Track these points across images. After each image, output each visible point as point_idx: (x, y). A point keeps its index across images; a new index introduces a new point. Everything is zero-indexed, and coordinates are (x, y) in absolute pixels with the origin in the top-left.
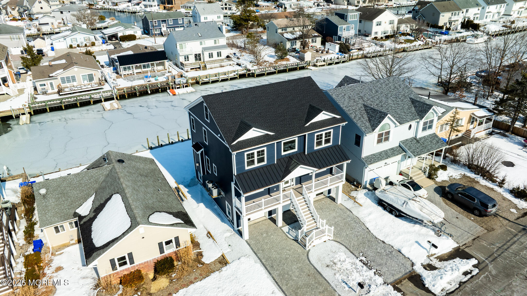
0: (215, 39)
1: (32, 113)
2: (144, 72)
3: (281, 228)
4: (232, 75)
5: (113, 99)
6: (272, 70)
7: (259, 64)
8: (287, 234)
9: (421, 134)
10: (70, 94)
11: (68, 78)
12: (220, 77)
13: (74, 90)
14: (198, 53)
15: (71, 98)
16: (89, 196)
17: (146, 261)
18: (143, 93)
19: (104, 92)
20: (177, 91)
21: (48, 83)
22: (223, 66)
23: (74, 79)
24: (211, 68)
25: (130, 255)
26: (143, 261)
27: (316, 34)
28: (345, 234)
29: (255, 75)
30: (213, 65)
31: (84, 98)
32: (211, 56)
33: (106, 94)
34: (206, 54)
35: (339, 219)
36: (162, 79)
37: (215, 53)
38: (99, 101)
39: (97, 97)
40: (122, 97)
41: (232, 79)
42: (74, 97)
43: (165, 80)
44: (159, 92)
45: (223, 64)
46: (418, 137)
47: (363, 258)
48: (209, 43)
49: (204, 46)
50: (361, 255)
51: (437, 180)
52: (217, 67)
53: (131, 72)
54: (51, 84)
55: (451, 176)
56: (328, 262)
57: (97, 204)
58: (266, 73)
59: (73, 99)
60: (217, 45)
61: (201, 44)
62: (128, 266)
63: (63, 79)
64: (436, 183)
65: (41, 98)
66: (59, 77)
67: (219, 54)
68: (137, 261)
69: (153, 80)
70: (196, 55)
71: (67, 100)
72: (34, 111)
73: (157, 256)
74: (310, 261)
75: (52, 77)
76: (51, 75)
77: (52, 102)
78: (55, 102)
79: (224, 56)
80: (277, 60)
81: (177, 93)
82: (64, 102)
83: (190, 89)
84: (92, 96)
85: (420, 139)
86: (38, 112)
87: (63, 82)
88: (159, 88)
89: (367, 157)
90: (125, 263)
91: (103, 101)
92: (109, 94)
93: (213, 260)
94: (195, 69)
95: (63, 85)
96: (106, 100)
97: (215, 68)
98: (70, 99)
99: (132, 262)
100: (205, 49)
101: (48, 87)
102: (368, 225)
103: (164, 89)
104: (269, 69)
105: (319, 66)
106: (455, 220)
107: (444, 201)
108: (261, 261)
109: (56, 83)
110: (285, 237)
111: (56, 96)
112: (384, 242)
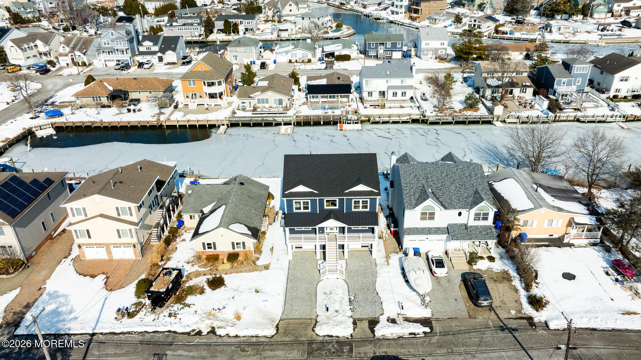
0: (402, 79)
1: (229, 126)
2: (329, 102)
3: (317, 260)
4: (404, 119)
5: (290, 124)
6: (450, 119)
7: (441, 110)
8: (318, 265)
9: (472, 223)
10: (261, 114)
11: (263, 99)
12: (392, 119)
13: (264, 111)
14: (382, 90)
15: (259, 117)
16: (214, 202)
17: (223, 250)
18: (317, 123)
19: (286, 117)
20: (345, 126)
21: (247, 101)
22: (404, 107)
23: (267, 101)
24: (390, 108)
25: (214, 243)
26: (221, 250)
27: (528, 84)
28: (356, 279)
29: (428, 122)
30: (393, 105)
31: (269, 119)
32: (395, 94)
33: (287, 118)
34: (390, 92)
35: (363, 268)
36: (338, 112)
37: (399, 92)
38: (278, 124)
39: (279, 120)
40: (298, 124)
41: (404, 122)
42: (261, 117)
43: (340, 113)
44: (331, 125)
45: (403, 105)
46: (469, 225)
47: (352, 298)
48: (396, 82)
49: (389, 84)
50: (354, 295)
51: (475, 267)
52: (397, 107)
53: (317, 100)
54: (250, 103)
55: (491, 269)
56: (328, 291)
57: (214, 208)
58: (441, 122)
59: (261, 119)
60: (404, 84)
61: (387, 82)
62: (212, 250)
63: (259, 100)
64: (470, 269)
65: (240, 114)
66: (256, 98)
67: (404, 94)
68: (218, 249)
69: (330, 112)
70: (380, 92)
71: (256, 119)
72: (231, 124)
73: (230, 250)
74: (317, 286)
75: (251, 97)
76: (251, 96)
77: (245, 119)
78: (247, 119)
79: (408, 97)
80: (465, 108)
81: (344, 129)
82: (253, 120)
83: (358, 126)
84: (276, 119)
85: (471, 226)
86: (234, 125)
87: (259, 102)
88: (331, 121)
89: (409, 229)
90: (211, 248)
91: (282, 124)
92: (289, 119)
93: (262, 264)
94: (374, 106)
95: (258, 105)
96: (286, 124)
97: (395, 107)
98: (258, 119)
99: (215, 248)
100: (389, 88)
101: (247, 105)
102: (378, 279)
103: (335, 123)
104: (447, 117)
105: (509, 123)
106: (453, 300)
107: (460, 284)
108: (288, 275)
109: (253, 102)
110: (315, 266)
111: (249, 114)
112: (377, 294)
